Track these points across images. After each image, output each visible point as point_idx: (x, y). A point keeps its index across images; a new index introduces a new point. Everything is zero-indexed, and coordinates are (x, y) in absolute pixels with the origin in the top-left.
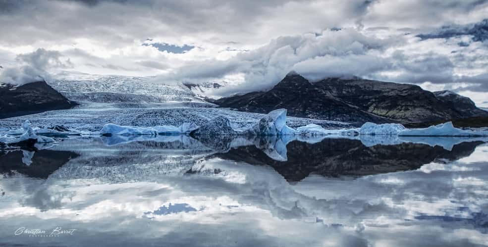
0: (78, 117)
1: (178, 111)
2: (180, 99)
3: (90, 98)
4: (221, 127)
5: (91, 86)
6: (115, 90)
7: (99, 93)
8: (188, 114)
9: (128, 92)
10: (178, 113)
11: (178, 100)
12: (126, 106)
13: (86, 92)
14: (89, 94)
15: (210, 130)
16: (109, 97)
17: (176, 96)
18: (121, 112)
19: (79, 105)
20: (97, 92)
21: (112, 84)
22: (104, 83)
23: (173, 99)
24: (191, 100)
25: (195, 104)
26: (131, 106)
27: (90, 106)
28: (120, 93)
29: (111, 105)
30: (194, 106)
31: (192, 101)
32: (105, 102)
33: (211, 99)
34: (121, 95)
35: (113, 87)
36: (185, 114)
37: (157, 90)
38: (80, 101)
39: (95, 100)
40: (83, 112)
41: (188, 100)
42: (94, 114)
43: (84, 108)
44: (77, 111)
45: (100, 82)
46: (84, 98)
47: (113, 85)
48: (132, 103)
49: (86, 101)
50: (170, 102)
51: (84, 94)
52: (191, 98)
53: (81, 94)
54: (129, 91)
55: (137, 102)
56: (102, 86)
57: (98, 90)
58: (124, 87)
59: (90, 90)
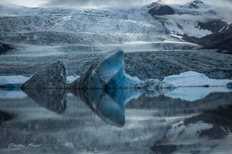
0: (9, 65)
1: (141, 56)
2: (148, 39)
3: (28, 39)
4: (52, 77)
5: (30, 23)
6: (60, 28)
7: (39, 33)
8: (155, 59)
9: (78, 30)
10: (141, 58)
11: (146, 40)
12: (74, 49)
13: (23, 32)
14: (26, 34)
15: (38, 82)
16: (52, 37)
17: (142, 35)
18: (65, 58)
19: (13, 48)
20: (38, 31)
21: (57, 20)
22: (47, 19)
23: (139, 39)
24: (163, 39)
25: (168, 45)
26: (81, 48)
27: (27, 51)
28: (67, 32)
29: (55, 49)
30: (167, 47)
31: (166, 42)
32: (48, 44)
33: (192, 37)
34: (68, 35)
35: (58, 24)
36: (150, 59)
37: (117, 26)
38: (15, 44)
39: (34, 42)
40: (17, 58)
41: (160, 39)
42: (30, 61)
43: (19, 53)
44: (9, 57)
45: (41, 17)
46: (20, 40)
47: (59, 22)
48: (83, 45)
49: (23, 44)
50: (133, 43)
51: (20, 34)
52: (164, 37)
53: (17, 34)
54: (79, 28)
55: (90, 43)
56: (44, 23)
57: (39, 29)
58: (72, 24)
59: (29, 29)
